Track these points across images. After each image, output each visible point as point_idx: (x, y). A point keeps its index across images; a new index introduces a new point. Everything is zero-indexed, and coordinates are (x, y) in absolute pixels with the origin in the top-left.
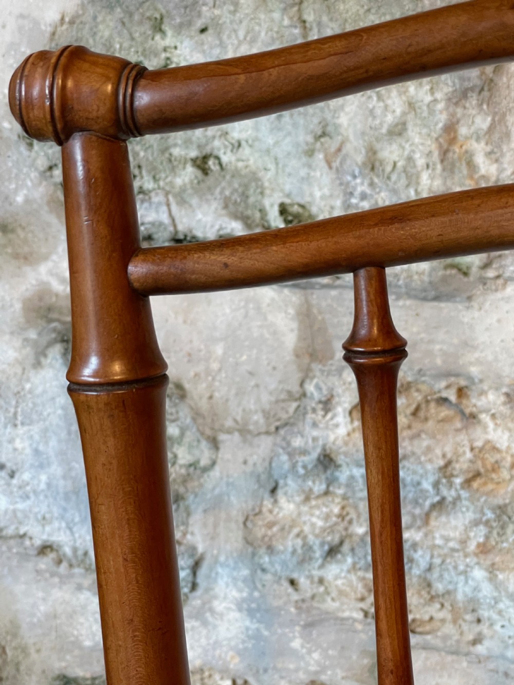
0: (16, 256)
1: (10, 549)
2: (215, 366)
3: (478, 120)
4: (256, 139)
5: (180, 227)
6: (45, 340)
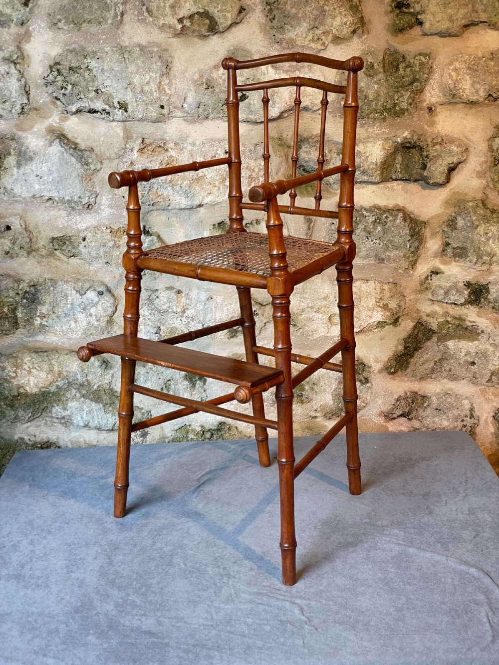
0: (41, 117)
1: (37, 201)
2: (101, 143)
3: (166, 81)
4: (112, 85)
5: (91, 108)
6: (53, 138)
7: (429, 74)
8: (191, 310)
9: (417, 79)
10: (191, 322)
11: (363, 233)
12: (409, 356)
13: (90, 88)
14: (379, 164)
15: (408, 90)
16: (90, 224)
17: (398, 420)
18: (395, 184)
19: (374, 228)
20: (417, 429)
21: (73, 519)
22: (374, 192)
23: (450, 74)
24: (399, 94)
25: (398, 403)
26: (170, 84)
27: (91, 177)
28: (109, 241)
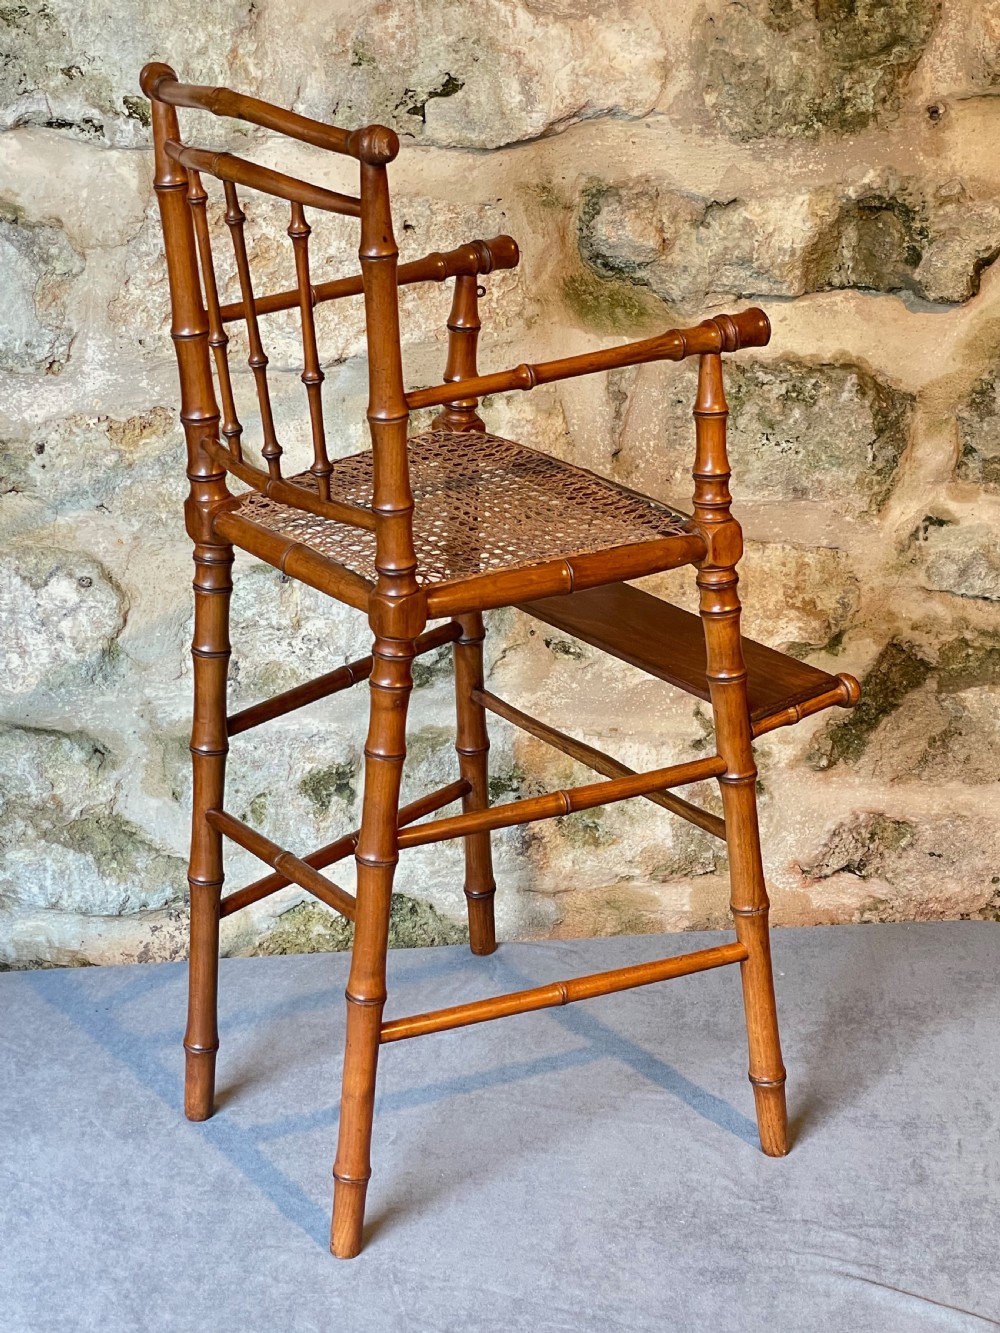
2: (82, 204)
3: (249, 45)
4: (107, 56)
5: (55, 115)
7: (931, 23)
8: (317, 622)
9: (902, 38)
10: (317, 651)
11: (756, 425)
12: (865, 727)
13: (50, 65)
14: (798, 253)
15: (879, 64)
16: (55, 410)
17: (834, 879)
18: (838, 297)
19: (783, 413)
20: (882, 902)
21: (39, 1200)
22: (784, 319)
23: (986, 23)
24: (855, 76)
25: (837, 839)
26: (259, 54)
27: (57, 292)
28: (106, 453)
